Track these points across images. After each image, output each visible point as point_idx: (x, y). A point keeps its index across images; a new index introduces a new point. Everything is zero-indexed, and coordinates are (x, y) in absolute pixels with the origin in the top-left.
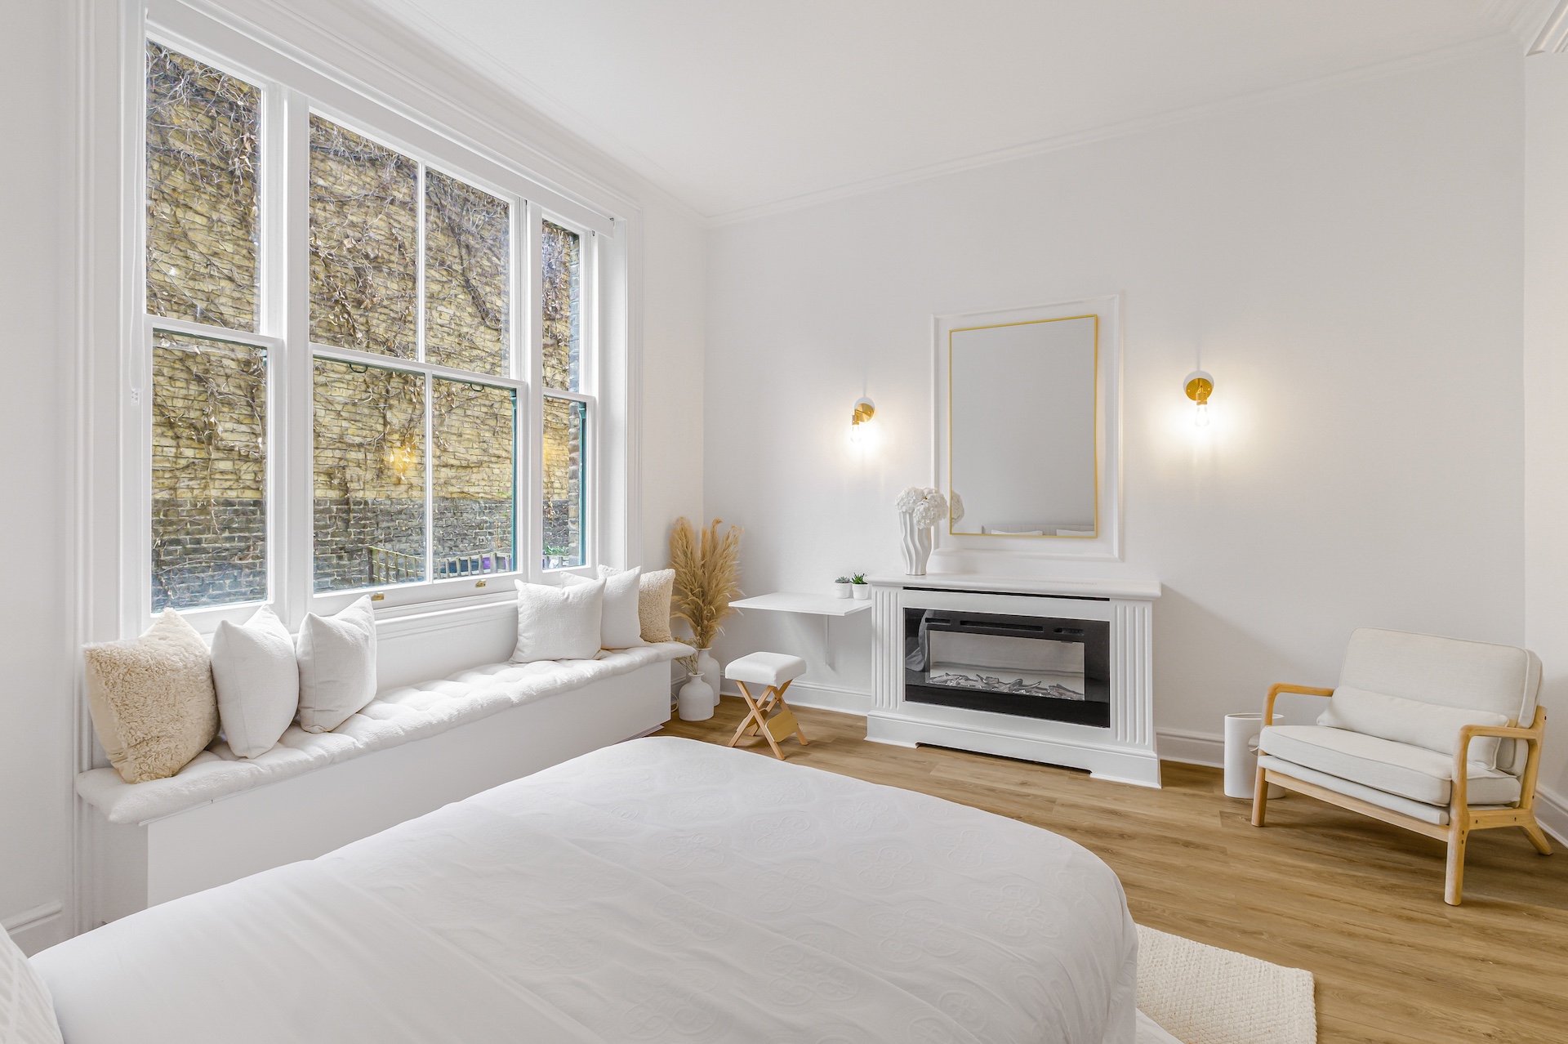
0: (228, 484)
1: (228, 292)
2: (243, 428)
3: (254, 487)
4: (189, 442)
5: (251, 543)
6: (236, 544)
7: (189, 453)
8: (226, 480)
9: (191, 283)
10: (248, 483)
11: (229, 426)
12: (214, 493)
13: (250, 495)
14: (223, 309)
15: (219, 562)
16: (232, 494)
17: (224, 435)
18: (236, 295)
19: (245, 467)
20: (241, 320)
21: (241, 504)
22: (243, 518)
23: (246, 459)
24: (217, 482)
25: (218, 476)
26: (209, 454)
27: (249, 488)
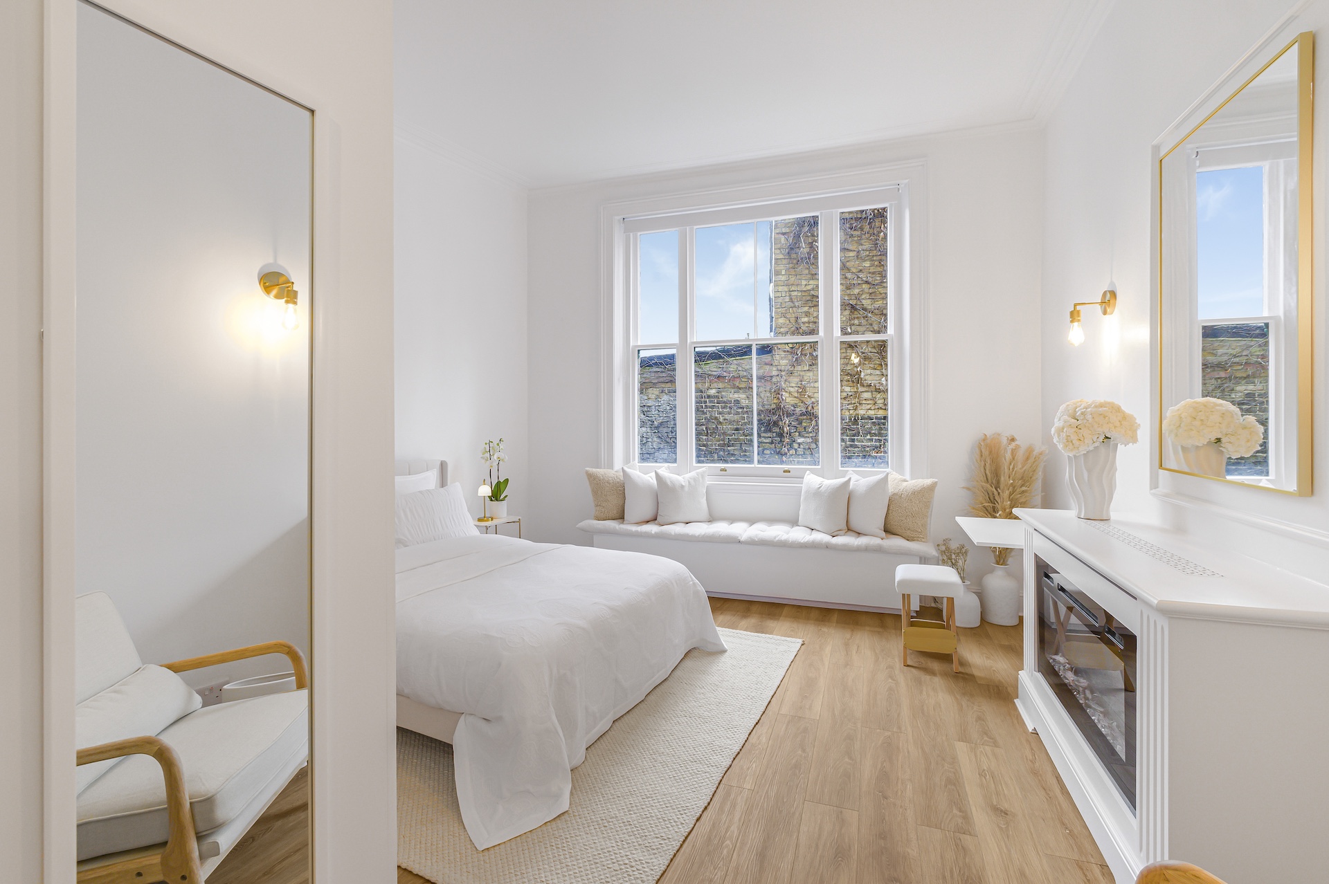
0: (869, 406)
1: (867, 290)
2: (878, 372)
3: (884, 408)
4: (848, 383)
5: (882, 443)
6: (873, 443)
7: (848, 389)
8: (868, 404)
9: (848, 292)
10: (881, 405)
11: (869, 371)
12: (861, 412)
13: (881, 413)
14: (864, 302)
15: (864, 453)
16: (871, 413)
17: (867, 377)
18: (871, 291)
19: (879, 396)
20: (876, 306)
21: (877, 418)
22: (877, 427)
23: (878, 391)
24: (864, 405)
25: (864, 402)
26: (857, 388)
27: (881, 408)
